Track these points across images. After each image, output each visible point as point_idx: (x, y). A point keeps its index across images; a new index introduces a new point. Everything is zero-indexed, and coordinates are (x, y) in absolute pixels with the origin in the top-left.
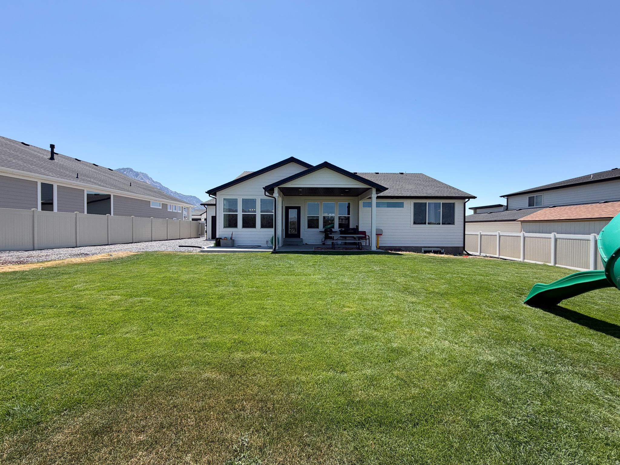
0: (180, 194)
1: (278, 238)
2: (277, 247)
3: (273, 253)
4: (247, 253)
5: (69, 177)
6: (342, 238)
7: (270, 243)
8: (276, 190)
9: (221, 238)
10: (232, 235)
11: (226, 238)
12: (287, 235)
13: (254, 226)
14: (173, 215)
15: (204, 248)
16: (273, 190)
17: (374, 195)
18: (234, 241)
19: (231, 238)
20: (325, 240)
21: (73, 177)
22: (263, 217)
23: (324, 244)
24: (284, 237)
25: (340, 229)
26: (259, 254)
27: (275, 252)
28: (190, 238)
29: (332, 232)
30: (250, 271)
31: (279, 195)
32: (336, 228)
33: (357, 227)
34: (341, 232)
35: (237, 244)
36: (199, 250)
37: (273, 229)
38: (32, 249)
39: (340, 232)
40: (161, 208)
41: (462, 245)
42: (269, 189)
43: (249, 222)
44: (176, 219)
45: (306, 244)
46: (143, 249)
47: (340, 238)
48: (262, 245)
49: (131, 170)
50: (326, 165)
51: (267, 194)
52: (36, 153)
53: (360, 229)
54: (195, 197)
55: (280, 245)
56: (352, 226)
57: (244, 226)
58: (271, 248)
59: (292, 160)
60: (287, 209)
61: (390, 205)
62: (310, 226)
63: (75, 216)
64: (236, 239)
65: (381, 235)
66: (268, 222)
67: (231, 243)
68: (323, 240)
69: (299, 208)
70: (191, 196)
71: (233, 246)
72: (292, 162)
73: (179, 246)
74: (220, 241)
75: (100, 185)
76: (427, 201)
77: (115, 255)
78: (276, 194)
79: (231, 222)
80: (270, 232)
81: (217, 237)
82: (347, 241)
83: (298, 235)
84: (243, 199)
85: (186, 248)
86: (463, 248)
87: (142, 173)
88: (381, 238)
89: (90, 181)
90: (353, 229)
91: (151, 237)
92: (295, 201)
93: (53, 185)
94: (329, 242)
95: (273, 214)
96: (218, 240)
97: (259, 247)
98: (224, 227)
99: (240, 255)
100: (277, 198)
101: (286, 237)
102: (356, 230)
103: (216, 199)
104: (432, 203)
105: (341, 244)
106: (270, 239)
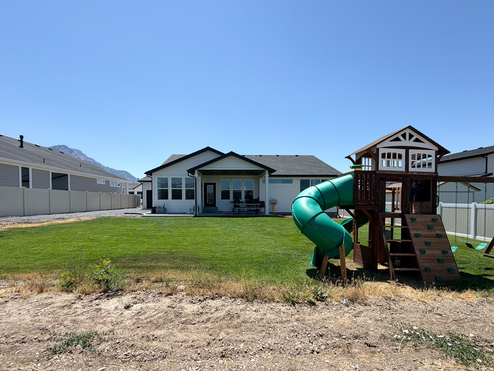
0: (112, 169)
1: (198, 206)
2: (197, 213)
3: (194, 217)
4: (176, 217)
5: (39, 162)
6: (247, 207)
7: (192, 210)
8: (196, 172)
9: (156, 207)
10: (164, 204)
11: (160, 207)
12: (206, 205)
13: (180, 198)
14: (114, 189)
15: (143, 214)
16: (194, 172)
17: (267, 175)
18: (165, 209)
19: (164, 207)
20: (234, 208)
21: (41, 161)
22: (187, 191)
23: (233, 211)
24: (204, 206)
25: (246, 200)
26: (185, 217)
27: (196, 216)
28: (129, 208)
29: (239, 202)
30: (178, 226)
31: (199, 175)
32: (243, 199)
33: (259, 198)
34: (247, 202)
35: (168, 211)
36: (139, 215)
37: (194, 200)
38: (23, 215)
39: (245, 202)
40: (104, 184)
41: (336, 211)
42: (191, 171)
43: (177, 195)
44: (116, 192)
45: (220, 211)
46: (99, 215)
47: (245, 206)
48: (187, 212)
49: (66, 147)
50: (232, 154)
51: (190, 174)
52: (9, 143)
53: (260, 200)
54: (126, 172)
55: (200, 212)
56: (254, 198)
57: (173, 198)
58: (193, 214)
59: (208, 149)
60: (206, 184)
61: (283, 182)
62: (223, 198)
63: (48, 192)
64: (167, 208)
65: (276, 204)
66: (191, 195)
67: (164, 210)
68: (233, 208)
69: (214, 184)
70: (123, 171)
71: (165, 213)
72: (208, 150)
73: (125, 213)
74: (155, 209)
75: (60, 167)
76: (310, 179)
77: (83, 219)
78: (196, 175)
79: (163, 195)
80: (192, 202)
81: (153, 206)
82: (251, 209)
83: (214, 205)
84: (172, 178)
85: (130, 214)
86: (337, 213)
87: (77, 150)
88: (276, 206)
89: (53, 164)
90: (256, 200)
91: (99, 207)
92: (211, 179)
93: (29, 168)
94: (237, 209)
95: (194, 189)
96: (154, 209)
97: (185, 213)
98: (159, 199)
99: (171, 218)
100: (197, 177)
101: (205, 206)
102: (257, 201)
103: (152, 178)
104: (314, 180)
105: (246, 211)
106: (192, 208)
